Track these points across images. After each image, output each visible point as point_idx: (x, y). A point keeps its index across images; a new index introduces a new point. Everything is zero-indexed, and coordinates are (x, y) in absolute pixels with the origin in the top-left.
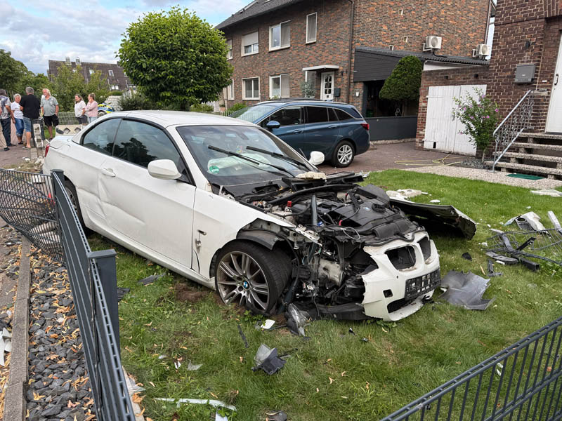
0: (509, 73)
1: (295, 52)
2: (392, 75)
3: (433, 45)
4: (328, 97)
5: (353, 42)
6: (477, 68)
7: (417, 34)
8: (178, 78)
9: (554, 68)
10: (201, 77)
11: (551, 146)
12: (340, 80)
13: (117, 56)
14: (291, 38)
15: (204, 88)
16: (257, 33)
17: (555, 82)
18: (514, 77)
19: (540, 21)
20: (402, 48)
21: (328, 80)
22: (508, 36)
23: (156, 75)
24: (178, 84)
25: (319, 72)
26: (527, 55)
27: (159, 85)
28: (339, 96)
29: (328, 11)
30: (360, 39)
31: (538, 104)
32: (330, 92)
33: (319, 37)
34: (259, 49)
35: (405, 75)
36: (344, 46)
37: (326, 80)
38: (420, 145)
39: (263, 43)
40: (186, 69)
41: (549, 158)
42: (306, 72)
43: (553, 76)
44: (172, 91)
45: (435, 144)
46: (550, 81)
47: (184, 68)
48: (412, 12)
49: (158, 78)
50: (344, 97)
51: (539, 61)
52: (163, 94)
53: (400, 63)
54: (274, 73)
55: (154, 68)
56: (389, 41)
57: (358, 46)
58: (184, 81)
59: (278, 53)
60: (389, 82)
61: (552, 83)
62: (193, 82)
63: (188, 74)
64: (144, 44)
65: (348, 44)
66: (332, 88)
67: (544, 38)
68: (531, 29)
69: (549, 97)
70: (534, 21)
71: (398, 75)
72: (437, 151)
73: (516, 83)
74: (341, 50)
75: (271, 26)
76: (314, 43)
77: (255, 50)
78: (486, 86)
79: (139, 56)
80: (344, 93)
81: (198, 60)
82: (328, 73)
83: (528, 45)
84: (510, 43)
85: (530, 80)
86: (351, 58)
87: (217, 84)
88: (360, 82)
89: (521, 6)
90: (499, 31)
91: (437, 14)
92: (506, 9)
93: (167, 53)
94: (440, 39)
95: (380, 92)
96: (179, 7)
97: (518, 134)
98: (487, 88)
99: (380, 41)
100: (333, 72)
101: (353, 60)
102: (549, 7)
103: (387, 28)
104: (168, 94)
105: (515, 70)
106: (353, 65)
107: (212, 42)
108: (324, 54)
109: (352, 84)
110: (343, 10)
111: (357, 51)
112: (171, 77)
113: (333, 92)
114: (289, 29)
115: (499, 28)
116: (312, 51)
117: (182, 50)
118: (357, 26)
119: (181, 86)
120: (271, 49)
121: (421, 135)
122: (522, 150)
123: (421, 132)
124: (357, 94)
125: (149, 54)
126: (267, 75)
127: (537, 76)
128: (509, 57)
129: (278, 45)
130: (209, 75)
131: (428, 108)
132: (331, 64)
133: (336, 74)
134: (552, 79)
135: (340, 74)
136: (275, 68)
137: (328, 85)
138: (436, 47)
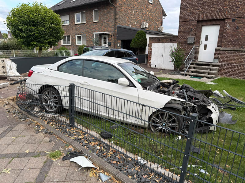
0: (185, 40)
1: (88, 26)
2: (135, 38)
3: (145, 26)
4: (105, 45)
5: (116, 23)
6: (171, 37)
7: (139, 21)
8: (40, 35)
9: (200, 39)
10: (51, 35)
11: (203, 66)
12: (110, 38)
13: (5, 23)
14: (86, 19)
15: (52, 41)
16: (69, 15)
17: (201, 43)
18: (187, 41)
19: (195, 21)
20: (134, 26)
21: (105, 38)
22: (184, 26)
23: (29, 34)
24: (40, 38)
25: (101, 35)
26: (191, 33)
27: (30, 39)
28: (111, 45)
29: (103, 9)
30: (119, 22)
31: (196, 51)
32: (106, 43)
33: (100, 20)
34: (70, 23)
35: (140, 38)
36: (112, 24)
37: (104, 38)
38: (149, 66)
39: (72, 20)
40: (44, 32)
41: (203, 71)
42: (94, 35)
43: (200, 41)
44: (37, 42)
45: (155, 66)
46: (199, 43)
47: (43, 31)
48: (137, 12)
49: (30, 35)
50: (113, 46)
51: (195, 36)
52: (32, 43)
53: (138, 33)
54: (78, 34)
55: (27, 30)
56: (129, 24)
57: (118, 25)
58: (43, 37)
59: (80, 25)
60: (134, 41)
61: (200, 44)
62: (48, 38)
63: (45, 34)
64: (22, 19)
65: (113, 24)
66: (107, 42)
67: (197, 28)
68: (192, 24)
69: (199, 49)
70: (193, 22)
71: (137, 38)
72: (156, 69)
73: (187, 43)
74: (111, 26)
75: (76, 13)
76: (98, 22)
77: (67, 23)
78: (177, 44)
79: (20, 25)
80: (113, 44)
81: (50, 27)
82: (105, 35)
83: (192, 30)
84: (185, 29)
85: (193, 43)
86: (115, 30)
87: (58, 39)
88: (120, 40)
89: (189, 16)
90: (181, 24)
91: (146, 14)
92: (183, 16)
93: (35, 24)
94: (147, 24)
95: (130, 45)
96: (37, 2)
97: (191, 62)
98: (177, 45)
99: (126, 23)
100: (107, 35)
101: (116, 31)
102: (198, 17)
103: (128, 18)
104: (35, 43)
105: (187, 39)
106: (116, 32)
107: (55, 19)
108: (102, 27)
109: (116, 41)
110: (111, 9)
111: (117, 27)
112: (37, 35)
113: (107, 44)
114: (85, 15)
115: (181, 23)
116: (97, 26)
117: (42, 22)
118: (117, 16)
119: (42, 39)
120: (76, 23)
121: (149, 62)
122: (193, 68)
123: (149, 61)
124: (119, 45)
125: (26, 23)
126: (74, 34)
127: (195, 41)
128: (185, 34)
129: (79, 22)
130: (55, 34)
131: (152, 52)
132: (106, 32)
133: (108, 36)
134: (200, 42)
135: (110, 36)
136: (79, 32)
137: (105, 41)
138: (146, 27)
